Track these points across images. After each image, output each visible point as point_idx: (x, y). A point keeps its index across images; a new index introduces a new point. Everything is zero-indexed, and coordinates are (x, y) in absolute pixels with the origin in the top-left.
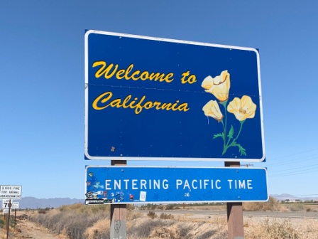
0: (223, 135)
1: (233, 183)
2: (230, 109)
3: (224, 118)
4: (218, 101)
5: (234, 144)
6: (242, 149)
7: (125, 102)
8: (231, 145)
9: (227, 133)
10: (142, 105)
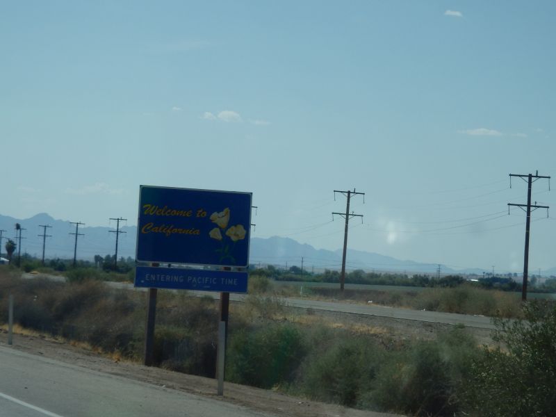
0: (221, 250)
1: (225, 280)
3: (223, 239)
6: (233, 260)
8: (226, 257)
9: (224, 249)
10: (170, 231)
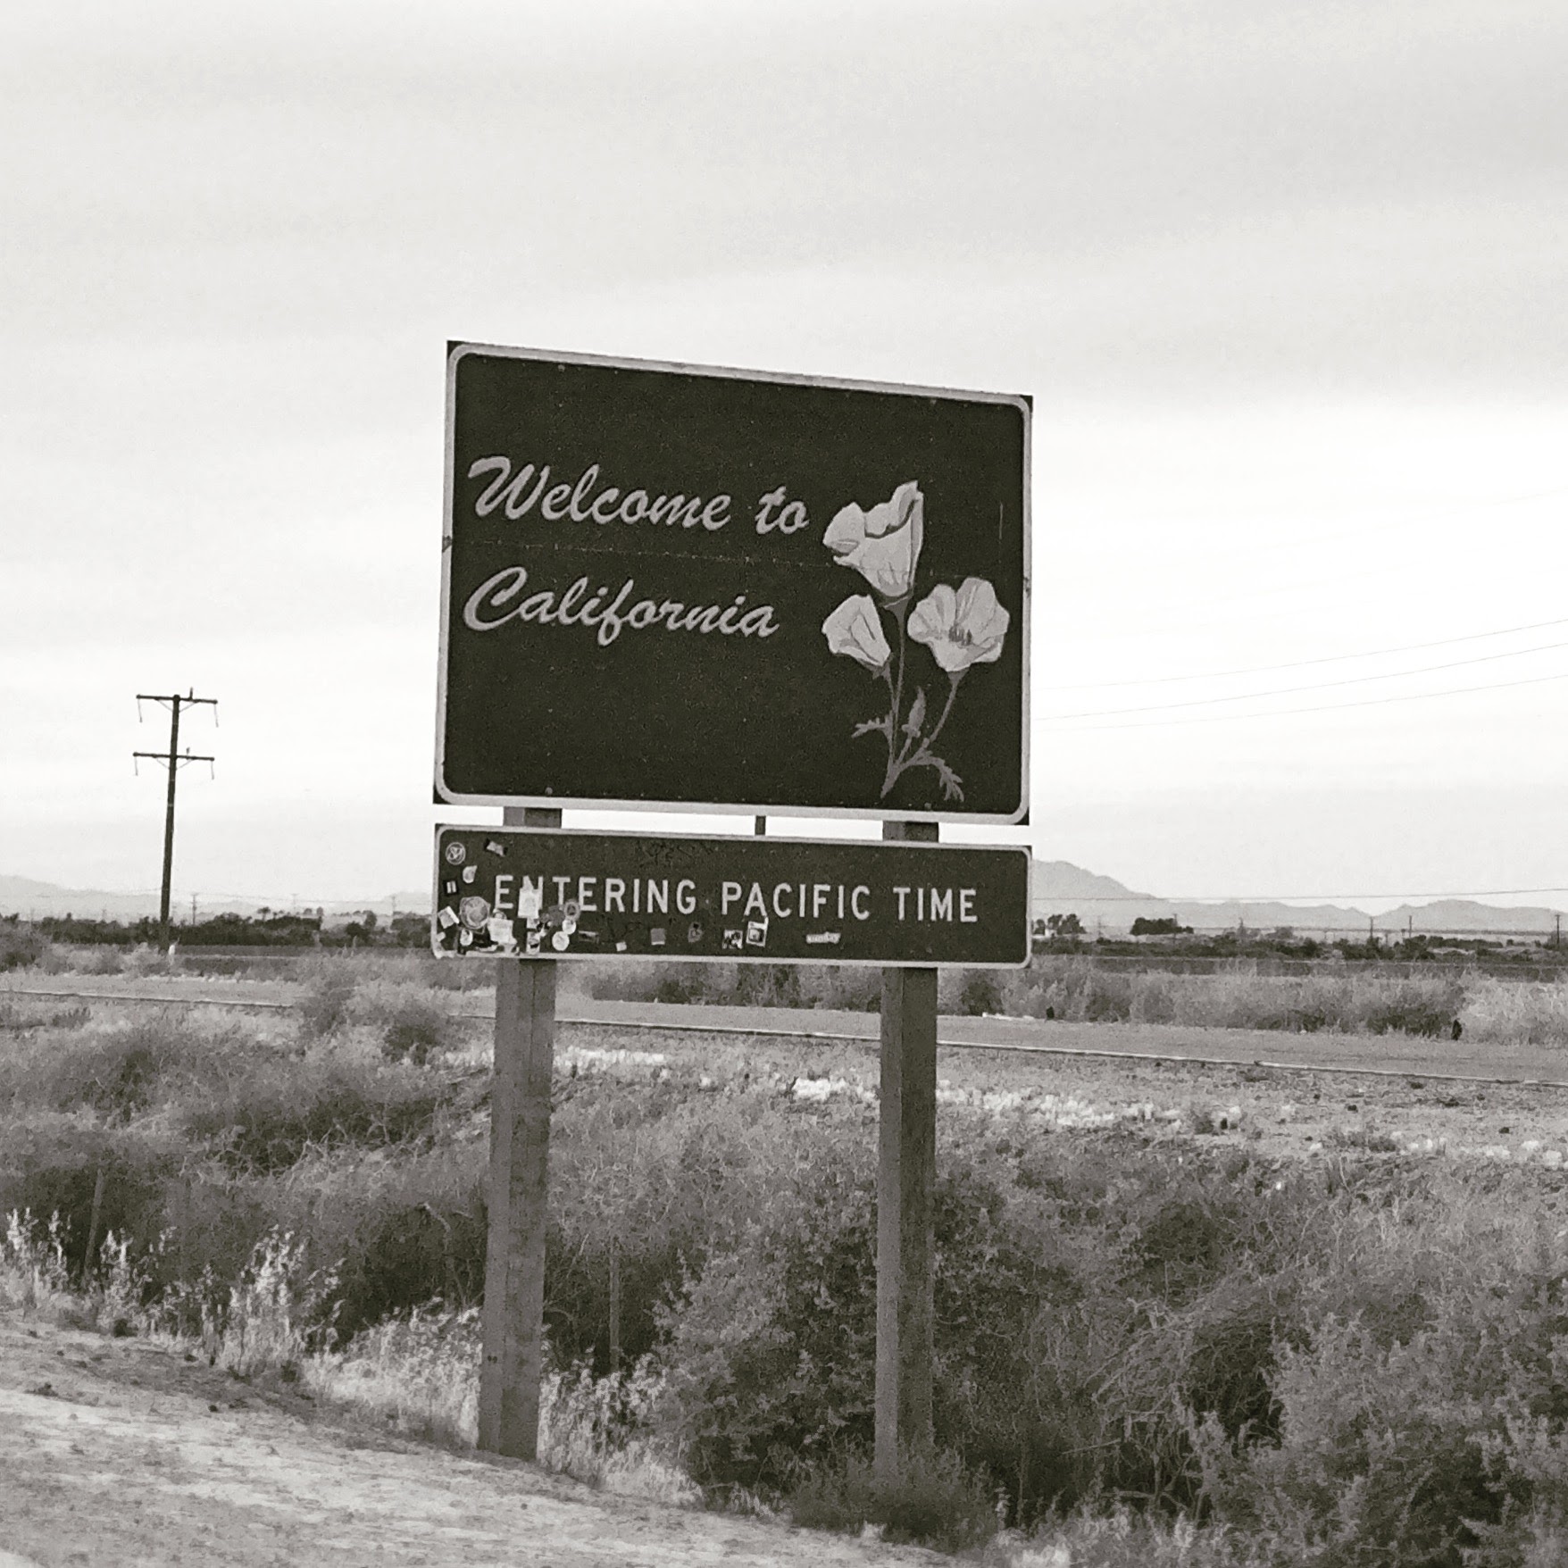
0: (887, 726)
1: (911, 899)
2: (915, 628)
3: (893, 664)
4: (878, 598)
5: (923, 758)
6: (949, 777)
7: (566, 603)
8: (912, 762)
9: (904, 718)
10: (621, 613)
